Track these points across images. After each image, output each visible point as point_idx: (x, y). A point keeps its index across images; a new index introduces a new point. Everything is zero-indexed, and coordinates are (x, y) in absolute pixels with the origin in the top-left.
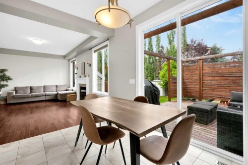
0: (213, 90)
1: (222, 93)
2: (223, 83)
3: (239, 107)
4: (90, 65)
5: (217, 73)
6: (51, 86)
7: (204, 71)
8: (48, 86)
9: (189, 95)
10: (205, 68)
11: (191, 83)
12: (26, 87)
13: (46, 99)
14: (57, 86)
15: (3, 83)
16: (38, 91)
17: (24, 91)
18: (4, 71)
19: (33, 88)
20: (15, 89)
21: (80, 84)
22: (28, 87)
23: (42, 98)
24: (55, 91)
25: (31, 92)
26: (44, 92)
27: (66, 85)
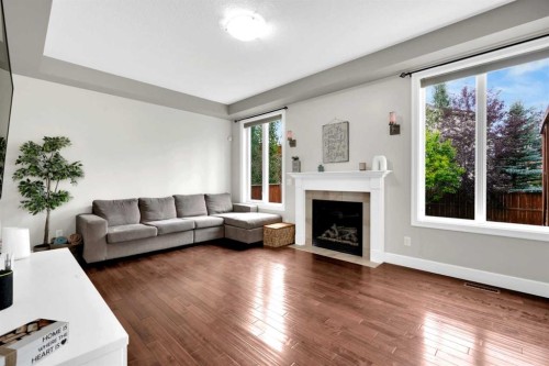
4: (398, 128)
6: (193, 197)
12: (129, 202)
13: (198, 240)
14: (206, 196)
15: (57, 186)
16: (163, 215)
17: (124, 214)
18: (53, 144)
19: (148, 203)
20: (96, 208)
21: (307, 192)
22: (134, 200)
23: (187, 239)
24: (206, 212)
25: (144, 219)
26: (179, 216)
27: (226, 194)
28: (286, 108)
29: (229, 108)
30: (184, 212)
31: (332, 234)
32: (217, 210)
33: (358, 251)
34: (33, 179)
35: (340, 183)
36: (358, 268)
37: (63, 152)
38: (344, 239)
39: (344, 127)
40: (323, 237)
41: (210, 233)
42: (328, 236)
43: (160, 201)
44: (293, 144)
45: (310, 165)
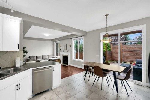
0: (127, 58)
1: (132, 60)
2: (132, 54)
3: (139, 66)
4: (71, 46)
5: (129, 50)
6: (45, 55)
7: (123, 49)
8: (44, 56)
9: (115, 60)
10: (123, 47)
11: (116, 54)
12: (35, 56)
14: (48, 55)
16: (40, 58)
17: (34, 58)
19: (38, 56)
20: (30, 57)
25: (37, 59)
29: (52, 40)
30: (43, 58)
33: (67, 64)
35: (65, 54)
36: (67, 66)
39: (66, 45)
43: (40, 56)
44: (61, 47)
45: (62, 50)
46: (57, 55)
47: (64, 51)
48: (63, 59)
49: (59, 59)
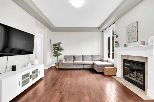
8: (86, 56)
13: (85, 68)
14: (92, 56)
15: (59, 52)
16: (78, 60)
17: (70, 59)
18: (59, 44)
19: (75, 57)
21: (121, 55)
22: (72, 56)
23: (82, 67)
24: (91, 60)
25: (74, 60)
26: (83, 61)
27: (100, 55)
28: (114, 23)
29: (99, 28)
30: (84, 60)
31: (132, 76)
32: (95, 60)
34: (56, 51)
37: (61, 45)
38: (138, 80)
39: (135, 24)
40: (128, 76)
41: (88, 66)
42: (130, 76)
44: (117, 36)
45: (121, 44)
46: (109, 56)
47: (125, 45)
48: (124, 66)
49: (113, 66)
